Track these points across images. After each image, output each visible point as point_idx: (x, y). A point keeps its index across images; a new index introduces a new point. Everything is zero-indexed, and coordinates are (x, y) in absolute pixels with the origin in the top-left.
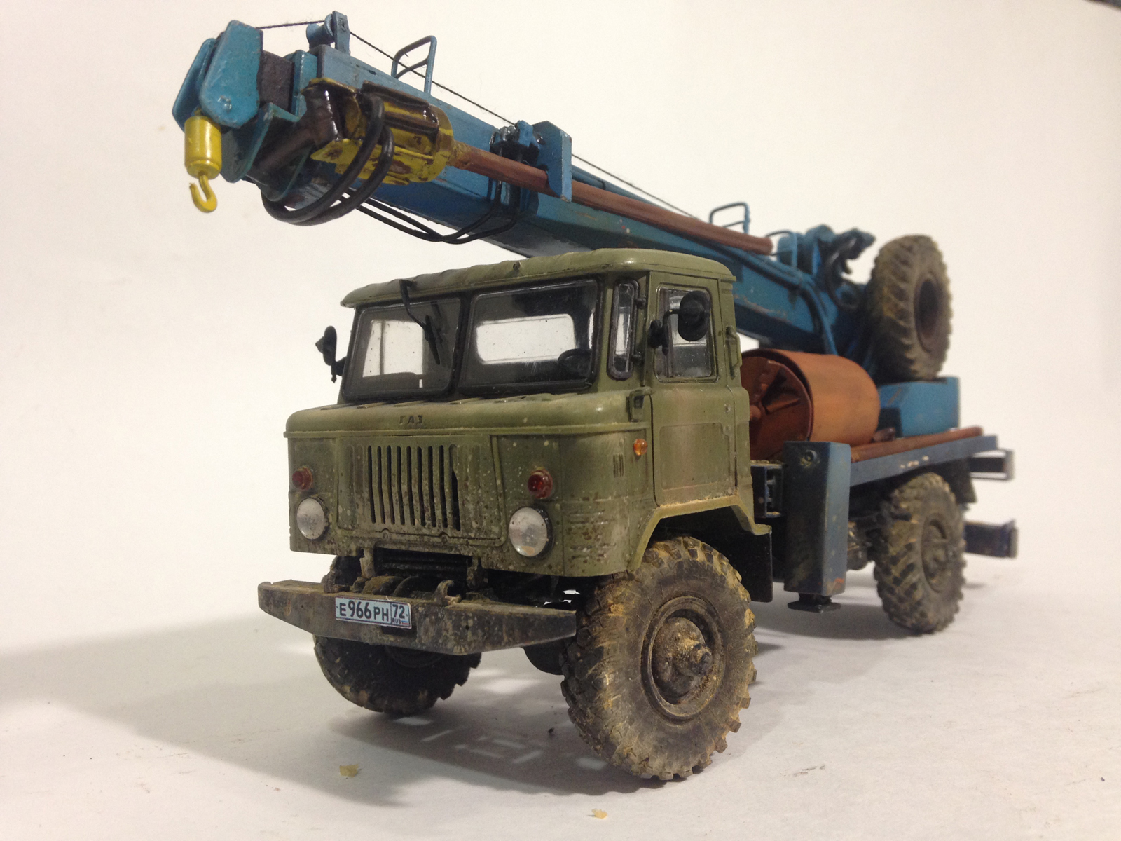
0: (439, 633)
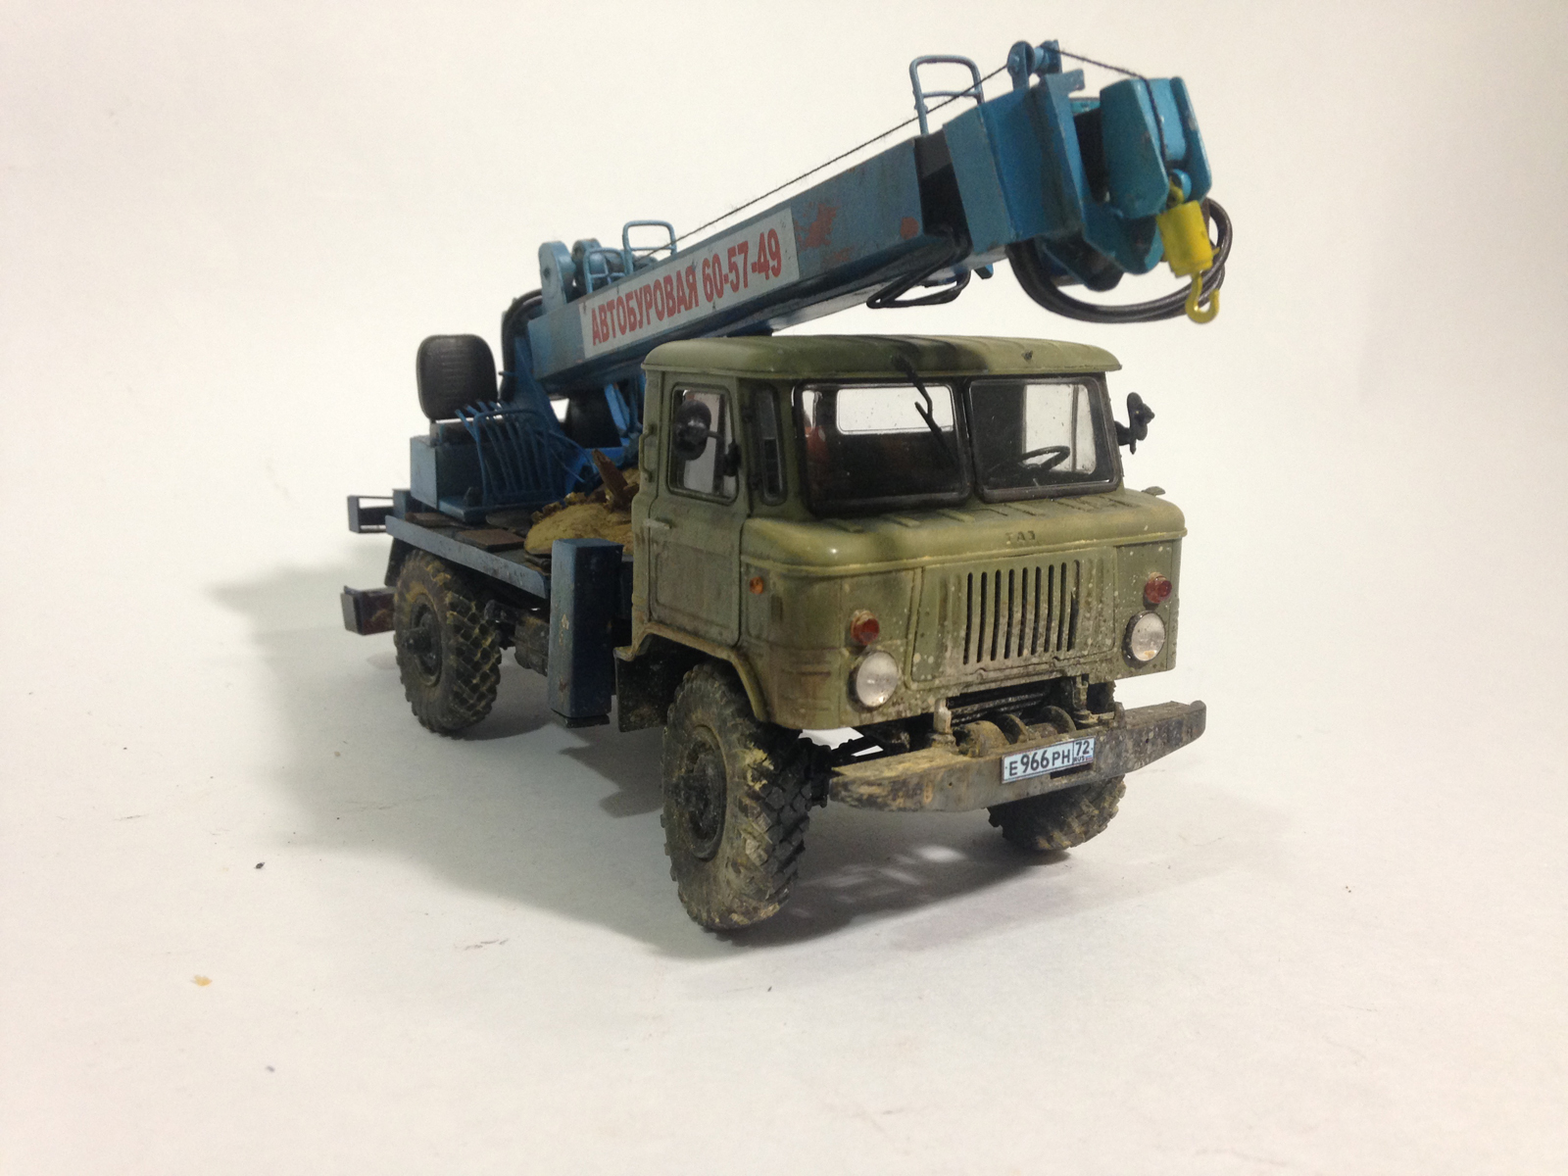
0: (1119, 756)
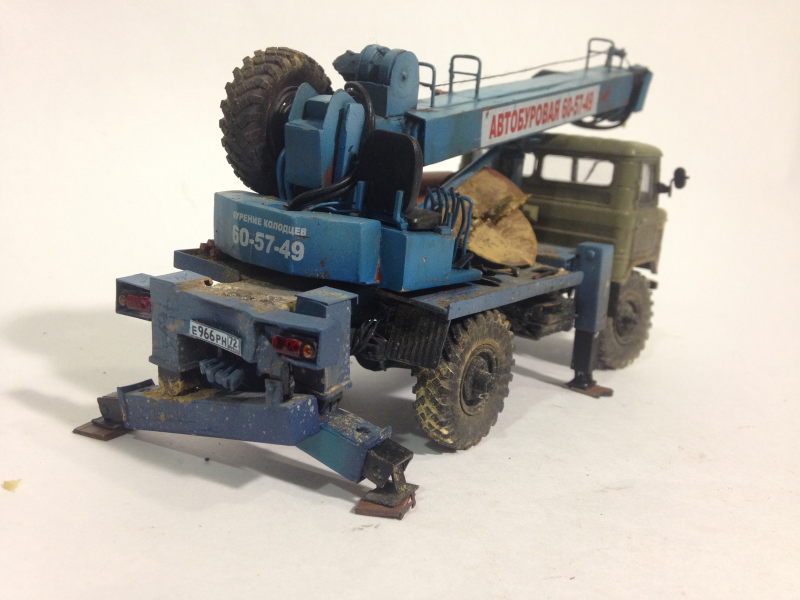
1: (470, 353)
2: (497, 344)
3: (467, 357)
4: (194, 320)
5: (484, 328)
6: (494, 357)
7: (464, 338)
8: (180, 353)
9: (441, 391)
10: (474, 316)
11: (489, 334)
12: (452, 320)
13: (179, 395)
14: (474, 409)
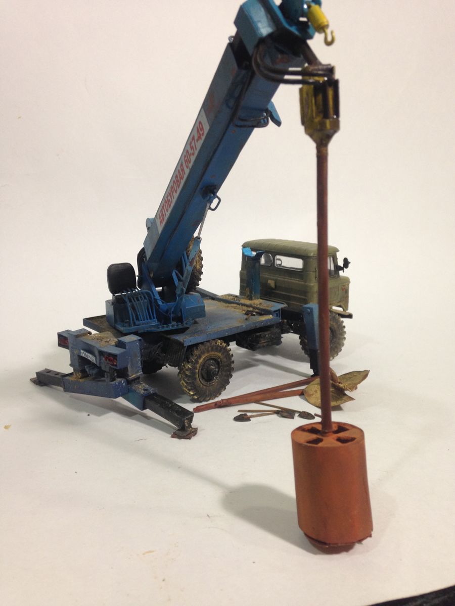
1: (202, 359)
2: (220, 354)
3: (201, 361)
4: (82, 350)
5: (208, 348)
6: (219, 360)
7: (196, 352)
8: (79, 362)
9: (186, 376)
10: (202, 343)
11: (212, 350)
12: (188, 346)
13: (81, 378)
14: (210, 384)
